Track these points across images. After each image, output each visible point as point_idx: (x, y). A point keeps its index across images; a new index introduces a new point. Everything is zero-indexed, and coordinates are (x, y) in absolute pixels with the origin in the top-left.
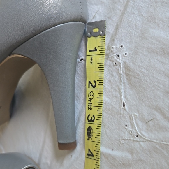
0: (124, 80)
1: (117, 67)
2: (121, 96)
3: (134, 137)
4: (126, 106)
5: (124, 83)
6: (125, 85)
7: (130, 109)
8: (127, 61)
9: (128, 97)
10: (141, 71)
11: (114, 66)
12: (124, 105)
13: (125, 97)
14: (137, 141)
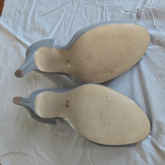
0: (154, 16)
1: (148, 11)
2: (153, 23)
3: (160, 38)
4: (156, 27)
5: (154, 17)
6: (155, 18)
7: (158, 28)
8: (154, 7)
9: (157, 23)
10: (162, 11)
11: (147, 11)
12: (155, 27)
13: (156, 23)
14: (162, 39)
